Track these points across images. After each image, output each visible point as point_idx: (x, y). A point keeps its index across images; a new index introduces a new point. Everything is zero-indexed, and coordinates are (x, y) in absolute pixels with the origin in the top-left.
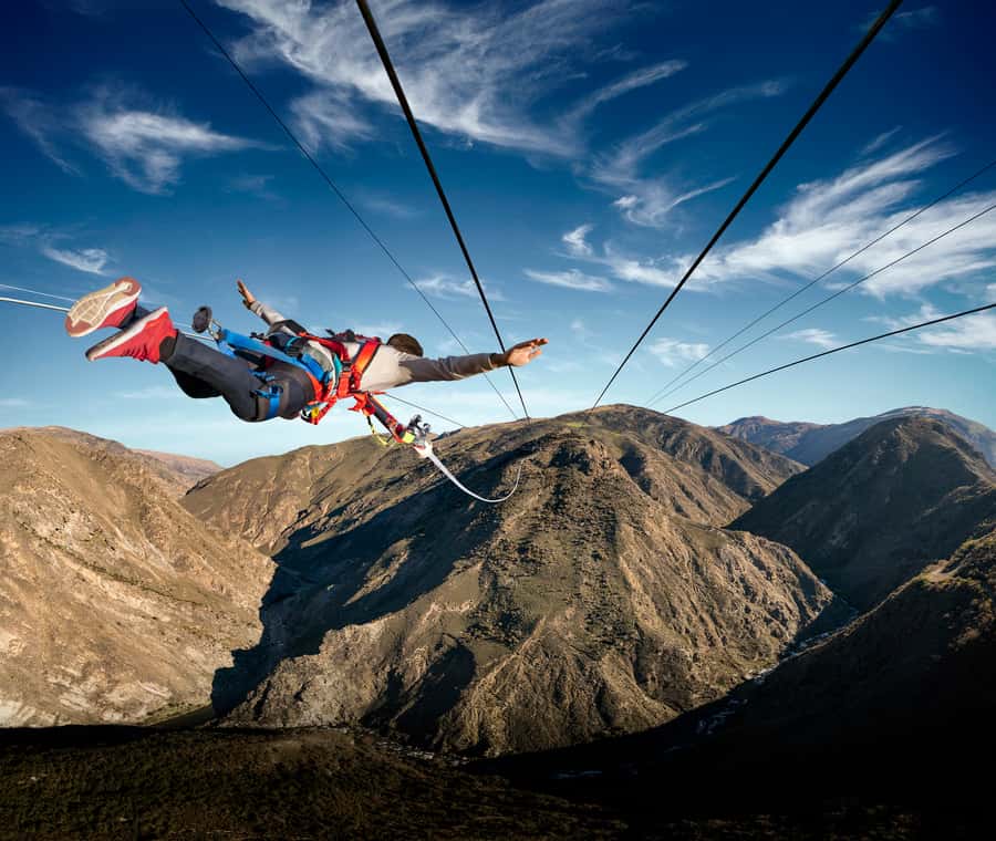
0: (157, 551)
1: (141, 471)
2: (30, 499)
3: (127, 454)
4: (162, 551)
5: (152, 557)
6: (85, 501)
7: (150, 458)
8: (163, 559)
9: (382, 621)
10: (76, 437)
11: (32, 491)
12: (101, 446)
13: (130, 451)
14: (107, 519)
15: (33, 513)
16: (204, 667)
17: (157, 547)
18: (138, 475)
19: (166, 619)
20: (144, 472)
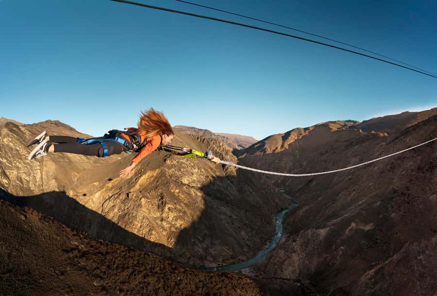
0: (231, 184)
1: (221, 144)
2: (175, 167)
3: (213, 136)
4: (233, 184)
5: (230, 188)
6: (199, 163)
7: (224, 137)
8: (234, 188)
9: (327, 229)
10: (189, 130)
11: (175, 162)
12: (201, 134)
13: (214, 134)
14: (209, 170)
15: (178, 173)
16: (247, 242)
17: (231, 182)
18: (220, 146)
19: (235, 217)
20: (222, 145)
